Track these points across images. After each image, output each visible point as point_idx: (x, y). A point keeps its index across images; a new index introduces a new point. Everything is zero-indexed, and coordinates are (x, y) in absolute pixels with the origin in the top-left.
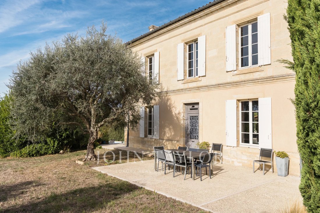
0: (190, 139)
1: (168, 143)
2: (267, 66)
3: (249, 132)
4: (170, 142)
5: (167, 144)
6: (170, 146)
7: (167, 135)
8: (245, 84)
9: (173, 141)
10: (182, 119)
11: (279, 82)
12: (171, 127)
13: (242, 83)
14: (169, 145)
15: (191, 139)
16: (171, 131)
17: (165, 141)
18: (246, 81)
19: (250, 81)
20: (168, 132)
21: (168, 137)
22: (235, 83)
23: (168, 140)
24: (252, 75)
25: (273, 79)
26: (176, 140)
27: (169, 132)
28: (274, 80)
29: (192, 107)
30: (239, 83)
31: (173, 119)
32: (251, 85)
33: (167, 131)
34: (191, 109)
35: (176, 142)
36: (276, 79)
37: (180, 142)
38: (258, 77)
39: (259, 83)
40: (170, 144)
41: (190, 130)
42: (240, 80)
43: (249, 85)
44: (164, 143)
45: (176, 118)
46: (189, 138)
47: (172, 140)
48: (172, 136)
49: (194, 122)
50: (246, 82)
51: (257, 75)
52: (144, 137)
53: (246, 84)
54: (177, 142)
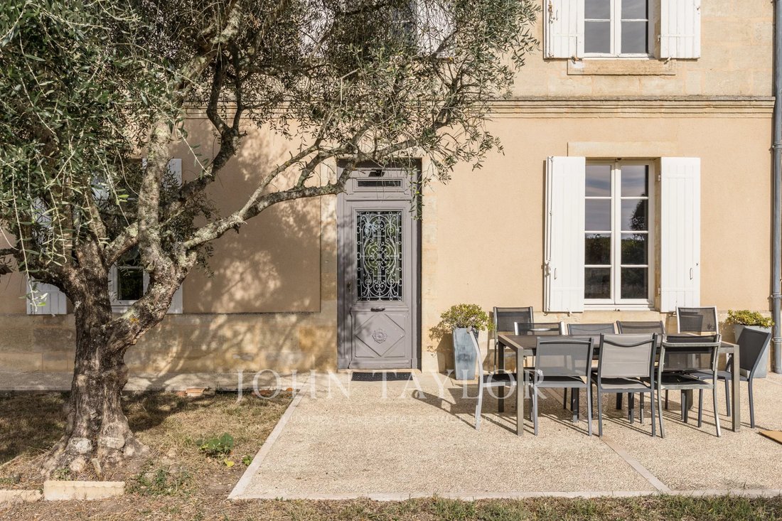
0: (359, 303)
1: (241, 327)
2: (686, 62)
3: (610, 264)
4: (259, 323)
5: (236, 334)
6: (258, 338)
7: (239, 294)
8: (615, 110)
9: (279, 318)
10: (328, 224)
11: (720, 115)
12: (260, 257)
13: (605, 103)
14: (249, 336)
15: (365, 299)
16: (263, 275)
17: (221, 320)
18: (624, 98)
19: (636, 103)
20: (242, 280)
21: (240, 303)
22: (581, 103)
23: (245, 313)
24: (637, 83)
25: (707, 103)
26: (294, 309)
27: (249, 278)
28: (709, 106)
29: (372, 175)
30: (599, 103)
31: (280, 221)
32: (634, 115)
33: (237, 277)
34: (362, 184)
35: (293, 318)
36: (715, 107)
37: (322, 316)
38: (658, 92)
39: (663, 110)
40: (258, 331)
41: (359, 265)
42: (596, 95)
43: (627, 115)
44: (221, 327)
45: (291, 220)
46: (356, 299)
47: (274, 313)
48: (268, 295)
49: (379, 236)
50: (620, 103)
51: (652, 87)
52: (64, 312)
53: (619, 110)
54: (298, 321)
